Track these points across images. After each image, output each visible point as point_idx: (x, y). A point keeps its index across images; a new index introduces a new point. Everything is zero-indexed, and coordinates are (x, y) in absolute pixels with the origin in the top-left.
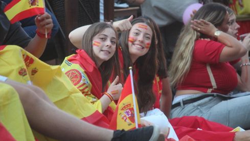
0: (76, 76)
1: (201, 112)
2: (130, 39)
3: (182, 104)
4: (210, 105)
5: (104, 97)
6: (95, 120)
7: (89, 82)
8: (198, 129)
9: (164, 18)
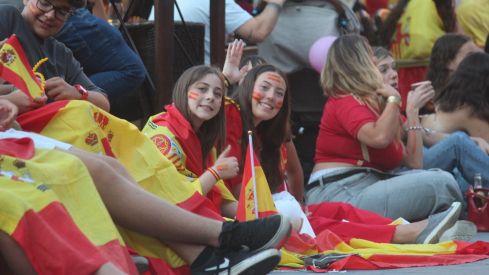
0: (163, 145)
1: (348, 194)
2: (254, 95)
3: (321, 183)
4: (360, 185)
5: (207, 175)
6: (195, 206)
7: (182, 151)
8: (344, 221)
9: (289, 62)
